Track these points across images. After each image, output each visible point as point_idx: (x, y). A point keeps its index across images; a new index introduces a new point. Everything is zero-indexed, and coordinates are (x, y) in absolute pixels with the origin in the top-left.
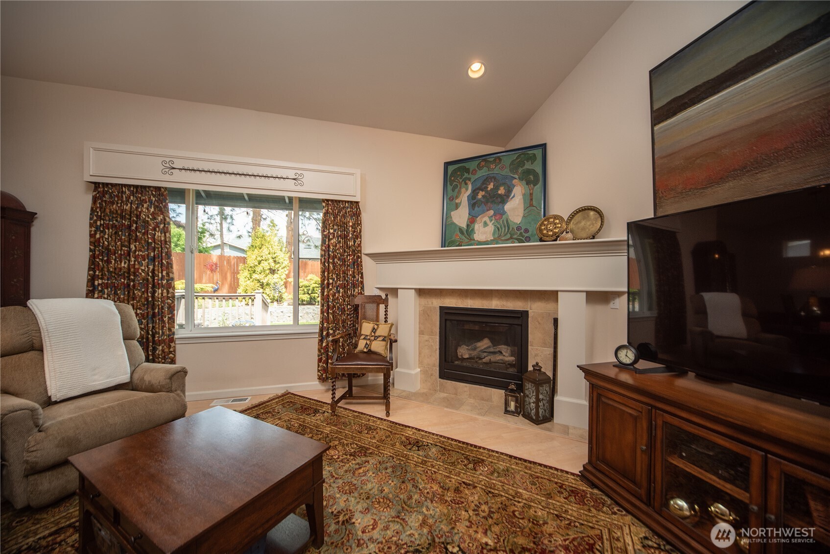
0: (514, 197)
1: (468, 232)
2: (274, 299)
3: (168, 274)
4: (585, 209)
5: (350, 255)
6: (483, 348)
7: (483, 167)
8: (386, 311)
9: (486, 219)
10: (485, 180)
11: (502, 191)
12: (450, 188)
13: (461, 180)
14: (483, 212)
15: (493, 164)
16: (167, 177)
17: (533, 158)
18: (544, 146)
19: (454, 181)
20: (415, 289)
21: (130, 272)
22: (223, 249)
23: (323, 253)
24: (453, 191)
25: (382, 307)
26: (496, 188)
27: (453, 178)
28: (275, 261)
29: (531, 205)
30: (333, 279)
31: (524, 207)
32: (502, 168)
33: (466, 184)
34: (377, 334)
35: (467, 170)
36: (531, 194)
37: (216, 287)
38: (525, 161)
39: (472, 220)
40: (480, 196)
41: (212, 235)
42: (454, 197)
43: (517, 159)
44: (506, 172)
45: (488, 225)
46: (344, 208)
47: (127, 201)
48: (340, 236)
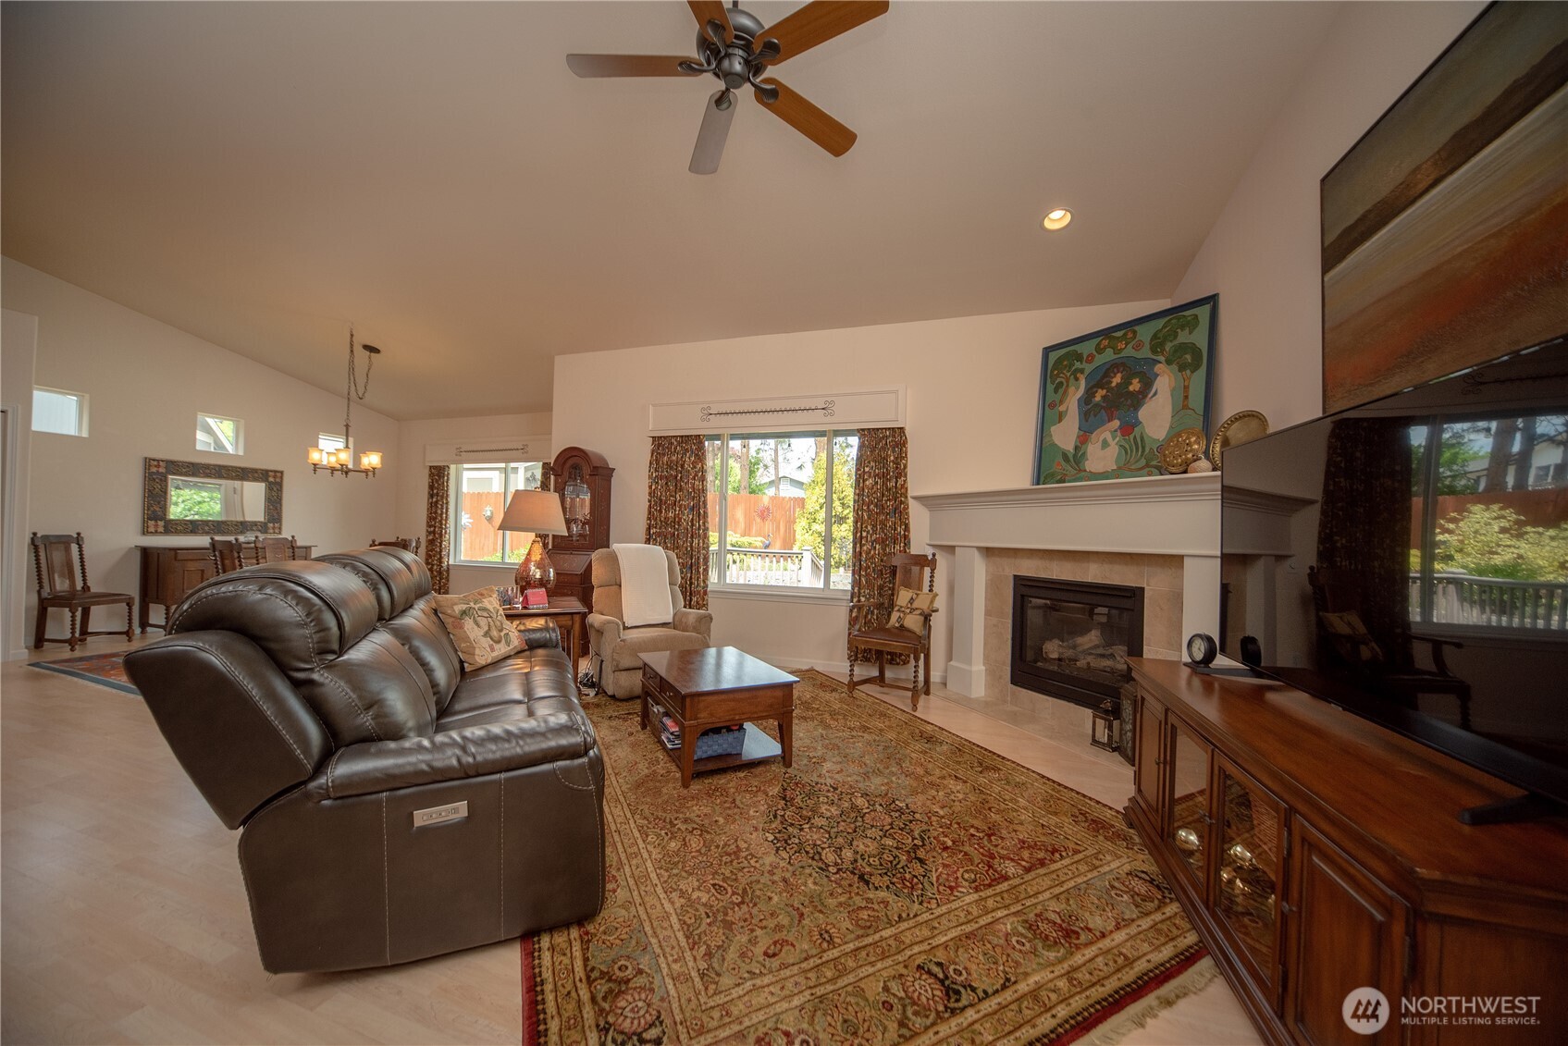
0: (1155, 394)
1: (1076, 458)
2: (840, 563)
3: (704, 523)
4: (1244, 416)
5: (889, 500)
6: (1086, 647)
7: (1105, 348)
8: (932, 577)
9: (1107, 435)
10: (1108, 369)
11: (1135, 385)
12: (1050, 387)
13: (1069, 374)
14: (1102, 423)
15: (1121, 342)
16: (705, 424)
17: (1193, 324)
18: (1212, 300)
19: (1058, 376)
20: (979, 548)
21: (676, 521)
22: (778, 488)
23: (857, 498)
24: (1056, 391)
25: (927, 570)
26: (1126, 382)
27: (1056, 372)
28: (843, 504)
29: (1185, 407)
30: (868, 532)
31: (1173, 412)
32: (1138, 347)
33: (1077, 379)
34: (914, 606)
35: (1079, 357)
36: (1186, 388)
37: (767, 542)
38: (1179, 330)
39: (1083, 439)
40: (1098, 398)
41: (766, 467)
42: (1058, 403)
43: (1164, 327)
44: (1145, 352)
45: (1109, 445)
46: (883, 438)
47: (675, 451)
48: (878, 475)
